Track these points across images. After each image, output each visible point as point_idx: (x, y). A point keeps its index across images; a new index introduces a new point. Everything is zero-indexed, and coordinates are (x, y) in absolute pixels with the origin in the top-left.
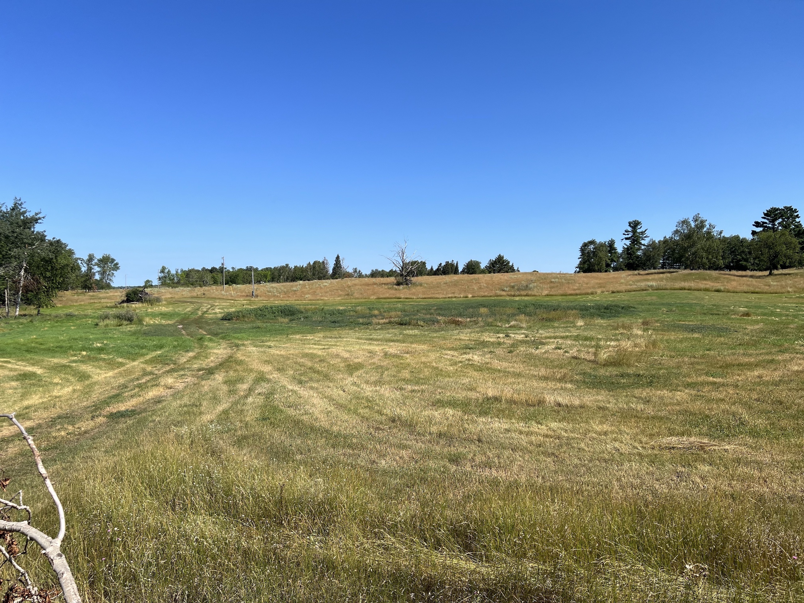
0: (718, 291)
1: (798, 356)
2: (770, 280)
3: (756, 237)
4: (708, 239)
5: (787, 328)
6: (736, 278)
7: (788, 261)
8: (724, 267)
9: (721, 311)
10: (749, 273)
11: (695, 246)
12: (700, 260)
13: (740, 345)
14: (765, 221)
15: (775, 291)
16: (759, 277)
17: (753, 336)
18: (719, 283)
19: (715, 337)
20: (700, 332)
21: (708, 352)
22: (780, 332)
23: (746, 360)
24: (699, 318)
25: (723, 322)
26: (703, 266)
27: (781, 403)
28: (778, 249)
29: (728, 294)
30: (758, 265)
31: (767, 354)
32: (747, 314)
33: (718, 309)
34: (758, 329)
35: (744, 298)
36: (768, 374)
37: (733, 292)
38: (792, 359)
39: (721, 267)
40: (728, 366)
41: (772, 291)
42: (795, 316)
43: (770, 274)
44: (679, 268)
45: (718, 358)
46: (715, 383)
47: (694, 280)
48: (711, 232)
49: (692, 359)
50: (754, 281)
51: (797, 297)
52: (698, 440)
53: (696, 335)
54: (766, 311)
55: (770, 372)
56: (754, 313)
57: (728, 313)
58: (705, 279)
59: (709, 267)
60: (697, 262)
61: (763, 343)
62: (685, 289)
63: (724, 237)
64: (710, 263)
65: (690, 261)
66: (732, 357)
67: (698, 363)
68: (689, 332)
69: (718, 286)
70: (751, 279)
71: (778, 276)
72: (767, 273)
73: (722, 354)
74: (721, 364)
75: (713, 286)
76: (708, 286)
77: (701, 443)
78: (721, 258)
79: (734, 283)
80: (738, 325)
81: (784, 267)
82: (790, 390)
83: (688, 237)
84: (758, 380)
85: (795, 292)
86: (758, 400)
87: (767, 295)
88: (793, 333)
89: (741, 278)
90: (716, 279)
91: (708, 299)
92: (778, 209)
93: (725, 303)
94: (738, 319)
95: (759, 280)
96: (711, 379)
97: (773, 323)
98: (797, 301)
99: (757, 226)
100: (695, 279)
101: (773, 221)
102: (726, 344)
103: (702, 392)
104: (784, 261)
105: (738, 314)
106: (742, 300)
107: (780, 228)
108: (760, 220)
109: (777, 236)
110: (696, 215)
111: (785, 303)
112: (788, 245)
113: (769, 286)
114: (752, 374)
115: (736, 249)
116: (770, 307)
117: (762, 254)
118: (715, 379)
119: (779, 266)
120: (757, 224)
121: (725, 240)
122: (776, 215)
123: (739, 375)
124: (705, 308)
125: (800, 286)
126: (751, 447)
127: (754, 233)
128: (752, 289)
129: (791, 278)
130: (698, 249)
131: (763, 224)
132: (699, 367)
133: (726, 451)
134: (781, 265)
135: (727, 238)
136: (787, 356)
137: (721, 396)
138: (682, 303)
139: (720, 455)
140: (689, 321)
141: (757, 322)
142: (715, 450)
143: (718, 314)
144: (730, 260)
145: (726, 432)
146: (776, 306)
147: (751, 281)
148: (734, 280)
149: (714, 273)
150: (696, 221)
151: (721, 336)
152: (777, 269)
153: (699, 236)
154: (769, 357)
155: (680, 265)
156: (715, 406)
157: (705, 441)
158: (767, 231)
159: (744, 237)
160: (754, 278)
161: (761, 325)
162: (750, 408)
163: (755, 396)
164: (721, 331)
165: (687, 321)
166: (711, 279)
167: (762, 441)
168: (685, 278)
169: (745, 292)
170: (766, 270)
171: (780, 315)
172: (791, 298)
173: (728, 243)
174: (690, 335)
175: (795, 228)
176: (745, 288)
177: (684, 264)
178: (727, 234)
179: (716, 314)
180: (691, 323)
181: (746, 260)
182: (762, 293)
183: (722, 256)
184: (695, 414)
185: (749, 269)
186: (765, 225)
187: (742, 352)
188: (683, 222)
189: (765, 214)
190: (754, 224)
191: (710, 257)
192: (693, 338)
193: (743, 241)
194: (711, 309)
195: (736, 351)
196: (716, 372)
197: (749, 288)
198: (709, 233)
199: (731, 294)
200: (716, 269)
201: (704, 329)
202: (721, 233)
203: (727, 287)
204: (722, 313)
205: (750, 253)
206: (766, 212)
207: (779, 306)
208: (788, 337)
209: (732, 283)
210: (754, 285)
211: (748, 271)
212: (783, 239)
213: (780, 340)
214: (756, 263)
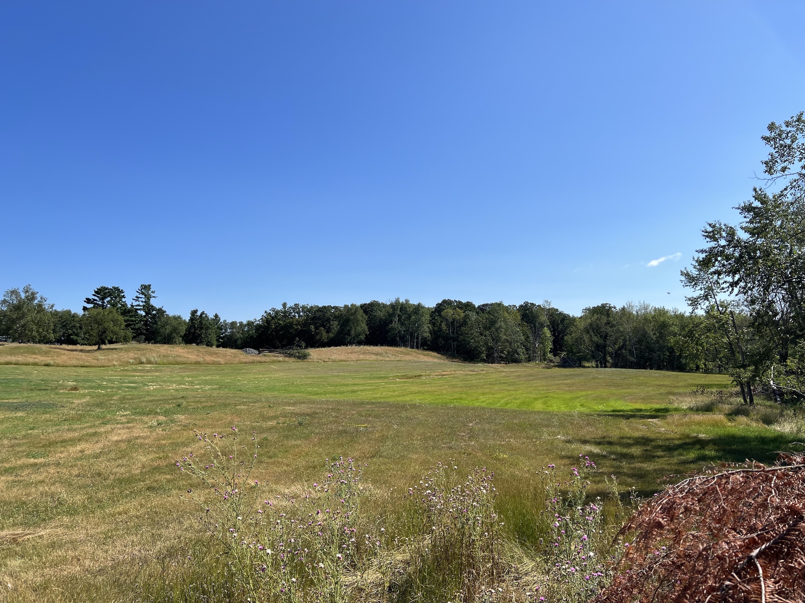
0: (47, 365)
1: (119, 426)
2: (98, 355)
3: (86, 313)
4: (38, 312)
5: (111, 400)
6: (66, 352)
7: (115, 337)
8: (54, 341)
9: (49, 386)
10: (79, 347)
11: (25, 319)
12: (29, 333)
13: (65, 420)
14: (96, 298)
15: (102, 364)
16: (89, 351)
17: (79, 410)
18: (49, 357)
19: (40, 414)
20: (24, 411)
21: (31, 431)
22: (104, 404)
23: (71, 435)
24: (26, 395)
25: (51, 398)
26: (33, 339)
27: (99, 474)
28: (106, 325)
29: (58, 368)
30: (88, 339)
31: (91, 427)
32: (75, 388)
33: (46, 384)
34: (84, 402)
35: (73, 372)
36: (90, 448)
37: (63, 366)
38: (113, 430)
39: (51, 341)
40: (52, 444)
41: (100, 365)
42: (119, 388)
43: (99, 348)
44: (6, 341)
45: (42, 437)
46: (35, 465)
47: (22, 354)
48: (42, 305)
49: (13, 441)
50: (83, 355)
51: (121, 370)
52: (12, 532)
53: (19, 414)
54: (94, 384)
55: (91, 445)
56: (81, 387)
57: (56, 388)
58: (35, 353)
59: (39, 340)
60: (26, 335)
61: (88, 417)
62: (11, 364)
63: (55, 311)
64: (41, 337)
65: (19, 334)
66: (56, 434)
67: (19, 445)
68: (13, 411)
69: (48, 360)
70: (80, 353)
71: (105, 351)
72: (96, 347)
73: (46, 432)
74: (43, 442)
75: (42, 361)
76: (37, 360)
77: (14, 535)
78: (52, 332)
79: (64, 358)
80: (65, 400)
81: (111, 342)
82: (108, 461)
83: (18, 308)
84: (80, 454)
85: (120, 365)
86: (78, 476)
87: (95, 368)
88: (115, 404)
89: (71, 352)
90: (46, 353)
91: (36, 374)
92: (107, 289)
93: (54, 378)
94: (66, 394)
95: (88, 354)
96: (32, 460)
97: (99, 396)
98: (122, 374)
99: (88, 303)
100: (24, 353)
101: (103, 299)
102: (51, 421)
103: (21, 476)
104: (111, 337)
105: (66, 389)
106: (71, 374)
107: (109, 306)
108: (91, 297)
109: (106, 313)
110: (27, 286)
111: (111, 376)
112: (115, 321)
113: (97, 360)
114: (74, 449)
115: (67, 324)
116: (97, 380)
117: (92, 330)
118: (36, 461)
119: (107, 342)
120: (88, 301)
121: (56, 314)
122: (105, 293)
123: (61, 452)
124: (32, 383)
125: (124, 360)
126: (67, 527)
127: (85, 309)
128: (81, 363)
129: (117, 353)
130: (28, 322)
131: (93, 301)
132: (20, 449)
133: (41, 537)
134: (109, 341)
135: (59, 312)
136: (109, 427)
137: (40, 478)
138: (7, 379)
139: (33, 543)
140: (14, 399)
141: (84, 396)
142: (28, 539)
143: (46, 390)
144: (62, 334)
145: (42, 516)
146: (103, 379)
147: (81, 355)
148: (64, 354)
149: (44, 347)
150: (27, 292)
151: (46, 413)
152: (105, 343)
153: (30, 308)
154: (92, 431)
155: (7, 338)
156: (33, 490)
157: (18, 532)
158: (97, 308)
159: (76, 312)
160: (83, 353)
161: (88, 399)
162: (70, 485)
163: (75, 472)
164: (47, 407)
165: (11, 399)
166: (40, 352)
167: (79, 518)
168: (12, 352)
169: (75, 367)
170: (95, 345)
171: (105, 388)
172: (116, 371)
173: (59, 317)
174: (13, 415)
175: (121, 307)
176: (75, 362)
177: (12, 336)
178: (59, 308)
179: (44, 390)
180: (15, 401)
181: (77, 335)
182: (91, 367)
183: (53, 330)
184: (11, 503)
185: (79, 344)
186: (95, 302)
187: (66, 427)
188: (12, 292)
189: (96, 292)
190: (85, 300)
191: (41, 330)
192: (16, 417)
193: (74, 316)
194: (39, 385)
195: (61, 428)
196: (38, 452)
197: (78, 362)
198: (40, 306)
199: (60, 368)
200: (46, 343)
201: (30, 406)
202: (52, 306)
203: (57, 362)
204: (50, 388)
205: (81, 328)
206: (96, 290)
207: (106, 379)
208: (111, 409)
209: (62, 358)
210: (83, 359)
211: (78, 345)
212: (110, 316)
213: (104, 412)
214: (86, 338)
